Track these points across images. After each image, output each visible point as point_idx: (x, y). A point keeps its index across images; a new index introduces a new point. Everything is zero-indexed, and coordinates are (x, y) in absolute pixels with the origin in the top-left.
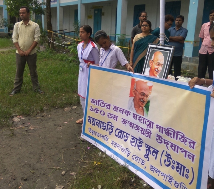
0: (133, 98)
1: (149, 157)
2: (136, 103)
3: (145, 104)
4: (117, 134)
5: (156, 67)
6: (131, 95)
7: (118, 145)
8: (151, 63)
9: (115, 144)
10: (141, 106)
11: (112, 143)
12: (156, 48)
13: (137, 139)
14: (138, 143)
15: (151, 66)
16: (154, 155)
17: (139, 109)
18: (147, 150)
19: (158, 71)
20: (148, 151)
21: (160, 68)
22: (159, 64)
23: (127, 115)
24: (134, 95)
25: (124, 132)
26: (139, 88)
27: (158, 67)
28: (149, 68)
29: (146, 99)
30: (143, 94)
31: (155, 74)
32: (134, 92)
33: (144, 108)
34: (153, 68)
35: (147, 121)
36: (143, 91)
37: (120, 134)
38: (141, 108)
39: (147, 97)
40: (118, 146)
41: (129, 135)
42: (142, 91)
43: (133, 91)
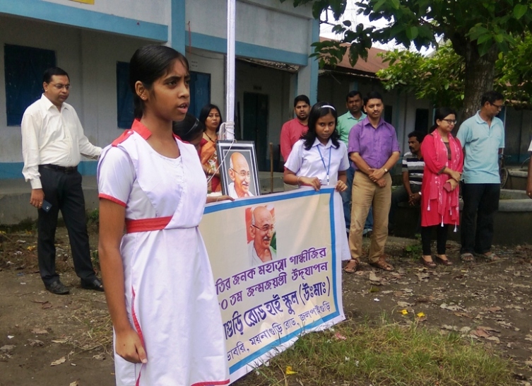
0: (252, 242)
1: (292, 308)
2: (258, 248)
3: (270, 242)
4: (249, 321)
5: (242, 178)
6: (249, 239)
7: (260, 336)
8: (232, 174)
9: (256, 339)
10: (265, 249)
11: (253, 343)
12: (233, 148)
13: (271, 302)
14: (275, 306)
15: (234, 179)
16: (294, 302)
17: (263, 253)
18: (286, 304)
19: (246, 185)
20: (288, 304)
21: (248, 179)
22: (244, 173)
23: (252, 278)
24: (254, 237)
25: (253, 309)
26: (259, 221)
27: (244, 177)
28: (233, 184)
29: (271, 233)
30: (267, 227)
31: (245, 190)
32: (252, 231)
33: (271, 248)
34: (239, 182)
35: (277, 263)
36: (266, 222)
37: (252, 317)
38: (266, 250)
39: (272, 228)
40: (262, 337)
41: (261, 306)
42: (264, 224)
43: (251, 229)
